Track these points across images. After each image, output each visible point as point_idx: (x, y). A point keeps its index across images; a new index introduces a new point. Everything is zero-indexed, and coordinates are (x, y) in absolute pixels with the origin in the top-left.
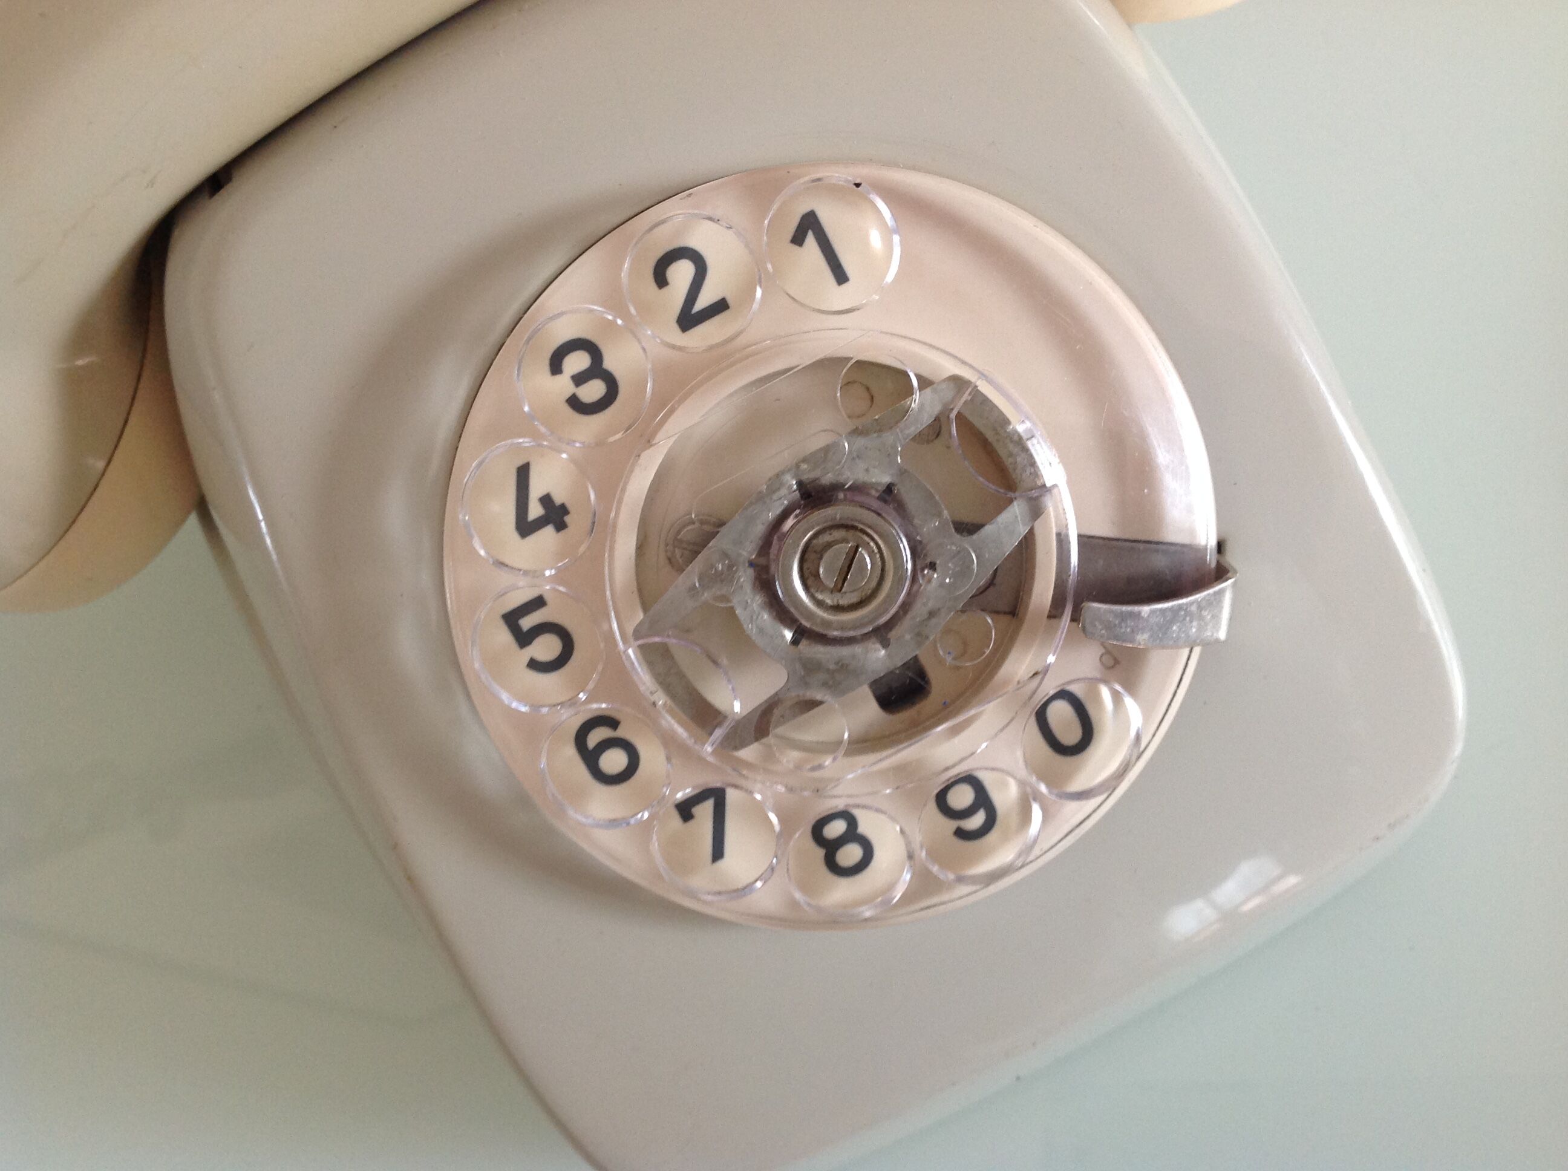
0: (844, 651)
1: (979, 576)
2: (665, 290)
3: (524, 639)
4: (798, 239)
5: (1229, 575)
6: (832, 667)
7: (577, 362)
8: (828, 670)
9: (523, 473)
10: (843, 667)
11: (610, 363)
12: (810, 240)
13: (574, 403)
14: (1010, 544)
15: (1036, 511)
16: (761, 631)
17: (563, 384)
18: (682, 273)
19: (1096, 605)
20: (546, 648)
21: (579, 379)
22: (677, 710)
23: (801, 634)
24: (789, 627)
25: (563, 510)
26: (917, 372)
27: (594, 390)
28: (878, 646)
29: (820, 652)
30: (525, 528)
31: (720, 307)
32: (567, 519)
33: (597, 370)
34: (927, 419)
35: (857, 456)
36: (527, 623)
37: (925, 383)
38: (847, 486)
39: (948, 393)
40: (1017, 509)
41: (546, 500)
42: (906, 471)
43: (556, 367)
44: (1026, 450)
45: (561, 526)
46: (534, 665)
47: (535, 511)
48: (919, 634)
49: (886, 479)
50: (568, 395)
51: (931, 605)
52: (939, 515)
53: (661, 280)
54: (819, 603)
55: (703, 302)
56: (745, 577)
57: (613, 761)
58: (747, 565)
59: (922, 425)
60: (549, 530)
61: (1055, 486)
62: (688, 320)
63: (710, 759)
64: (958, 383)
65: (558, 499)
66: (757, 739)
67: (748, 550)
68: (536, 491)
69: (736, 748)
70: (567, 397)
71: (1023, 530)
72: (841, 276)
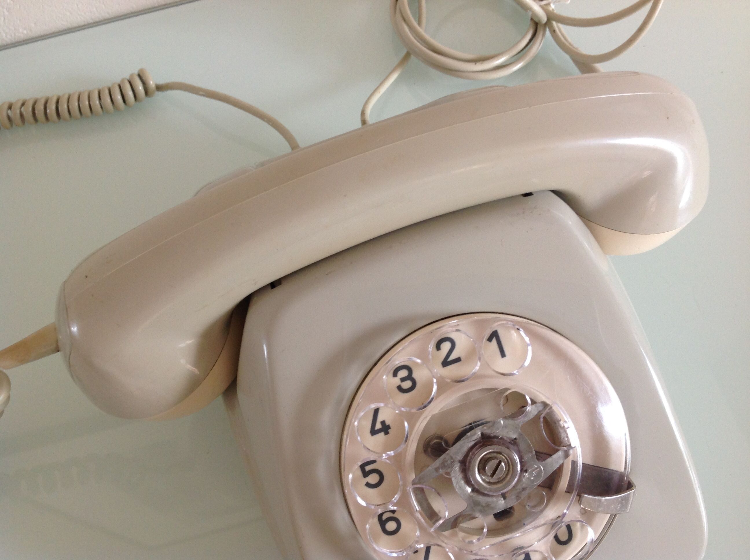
0: (489, 499)
1: (543, 477)
2: (439, 351)
3: (366, 474)
4: (490, 339)
5: (633, 488)
6: (484, 505)
7: (403, 373)
8: (482, 506)
9: (376, 411)
10: (488, 505)
11: (415, 375)
12: (494, 340)
13: (399, 388)
14: (556, 466)
15: (567, 455)
16: (460, 487)
17: (397, 381)
18: (446, 346)
19: (586, 495)
20: (373, 479)
21: (403, 380)
22: (423, 513)
23: (474, 490)
24: (470, 487)
25: (388, 427)
26: (531, 397)
27: (407, 384)
28: (502, 499)
29: (481, 499)
30: (374, 432)
31: (458, 360)
32: (389, 431)
33: (410, 377)
34: (531, 416)
35: (505, 426)
36: (368, 468)
37: (533, 402)
38: (500, 437)
39: (541, 408)
40: (560, 453)
41: (383, 423)
42: (522, 434)
43: (395, 374)
44: (565, 431)
45: (387, 433)
46: (368, 485)
47: (378, 426)
48: (517, 496)
49: (514, 436)
50: (397, 385)
51: (524, 486)
52: (532, 452)
53: (438, 347)
54: (483, 480)
55: (452, 357)
56: (457, 467)
57: (391, 526)
58: (458, 462)
59: (530, 418)
60: (382, 434)
61: (575, 447)
62: (446, 363)
63: (433, 534)
64: (545, 405)
65: (387, 423)
66: (452, 528)
67: (460, 457)
68: (380, 419)
69: (443, 531)
70: (397, 386)
71: (561, 462)
72: (503, 355)
